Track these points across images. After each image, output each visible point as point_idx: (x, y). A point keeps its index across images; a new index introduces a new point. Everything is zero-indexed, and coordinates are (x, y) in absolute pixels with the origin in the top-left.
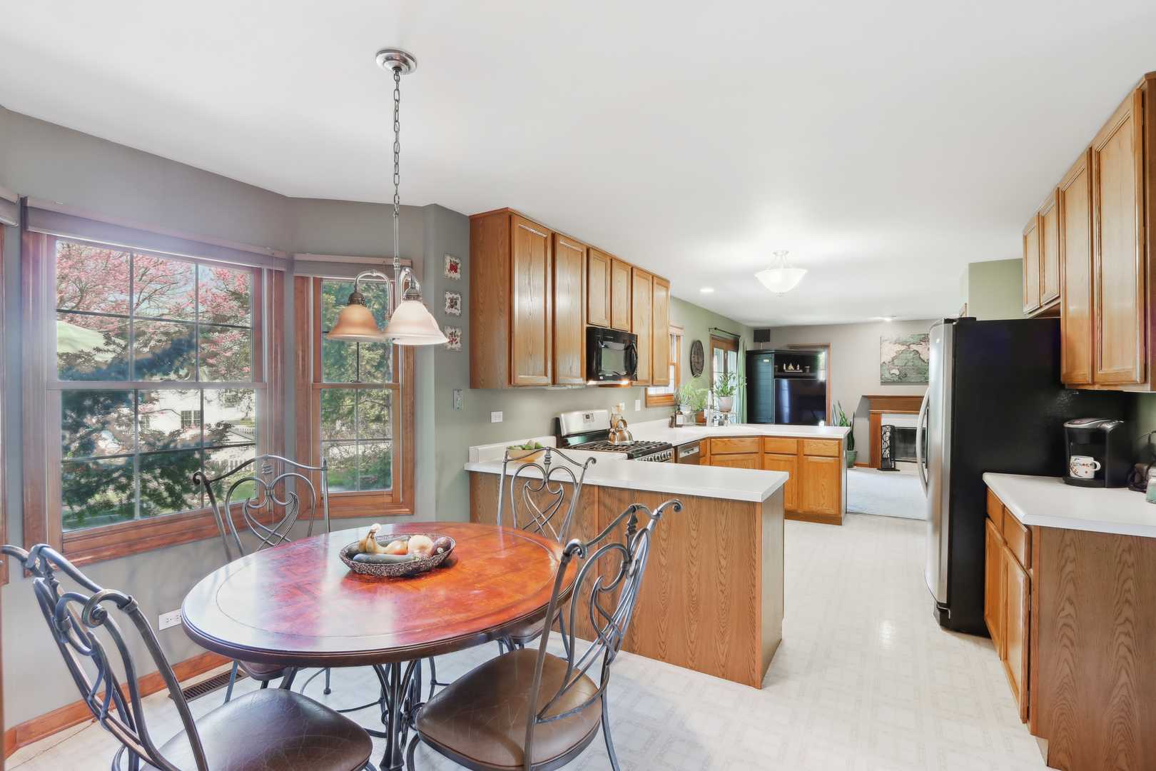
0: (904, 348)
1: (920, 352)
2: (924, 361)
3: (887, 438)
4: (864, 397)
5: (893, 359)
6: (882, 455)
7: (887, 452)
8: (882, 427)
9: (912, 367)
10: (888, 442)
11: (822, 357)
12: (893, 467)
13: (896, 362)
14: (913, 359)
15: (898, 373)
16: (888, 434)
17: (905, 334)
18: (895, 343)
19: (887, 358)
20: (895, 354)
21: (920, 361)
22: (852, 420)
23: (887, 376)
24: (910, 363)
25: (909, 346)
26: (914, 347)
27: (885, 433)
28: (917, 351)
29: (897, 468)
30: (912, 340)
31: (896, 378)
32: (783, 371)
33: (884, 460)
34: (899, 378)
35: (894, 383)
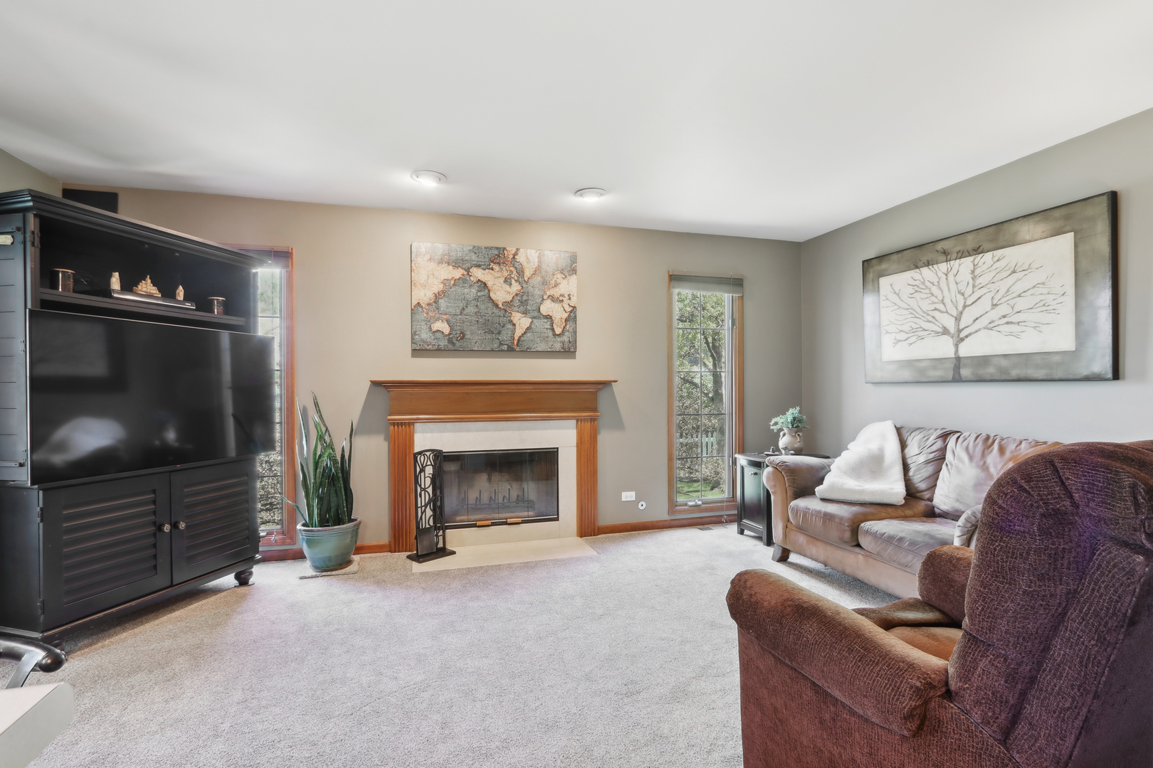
0: (458, 273)
1: (489, 284)
2: (497, 306)
3: (428, 481)
4: (376, 384)
5: (437, 297)
6: (418, 523)
7: (429, 512)
8: (415, 455)
9: (474, 319)
10: (430, 490)
11: (266, 275)
12: (440, 545)
13: (443, 303)
14: (477, 299)
15: (446, 329)
16: (429, 470)
17: (461, 243)
18: (441, 262)
19: (424, 295)
20: (441, 287)
21: (490, 305)
22: (345, 444)
23: (425, 335)
24: (471, 309)
25: (468, 270)
26: (478, 274)
27: (422, 470)
28: (485, 284)
29: (449, 547)
30: (474, 257)
31: (443, 343)
32: (107, 293)
33: (421, 532)
34: (450, 341)
35: (438, 352)
